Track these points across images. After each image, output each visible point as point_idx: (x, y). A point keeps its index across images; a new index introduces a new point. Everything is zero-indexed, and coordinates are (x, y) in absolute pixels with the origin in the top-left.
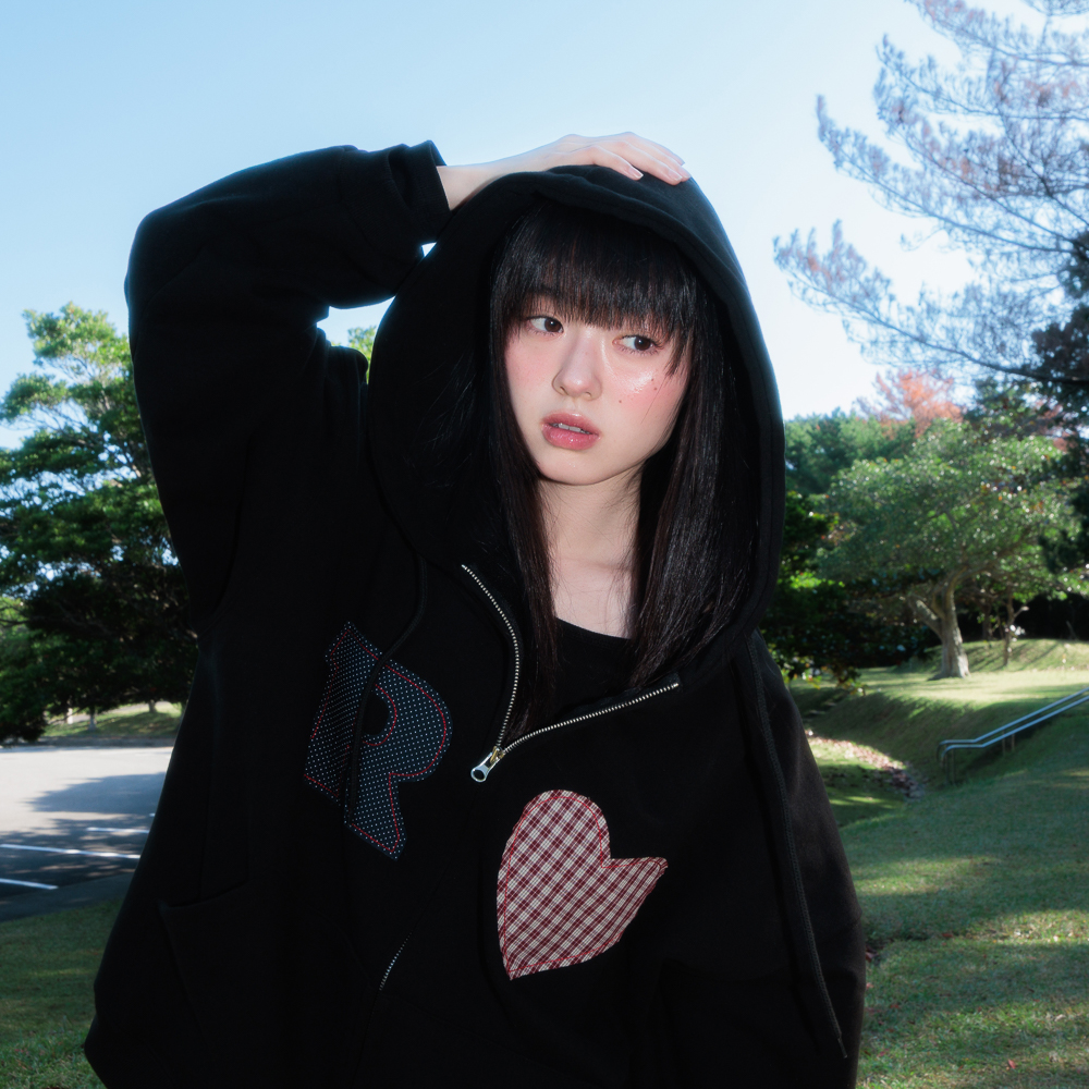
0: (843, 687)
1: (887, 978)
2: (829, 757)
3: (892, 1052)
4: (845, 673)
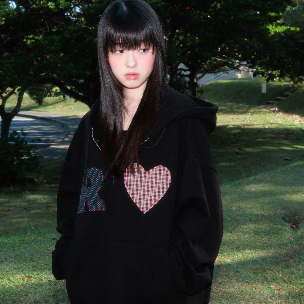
0: (296, 86)
1: (300, 236)
2: (285, 123)
3: (298, 267)
4: (297, 79)
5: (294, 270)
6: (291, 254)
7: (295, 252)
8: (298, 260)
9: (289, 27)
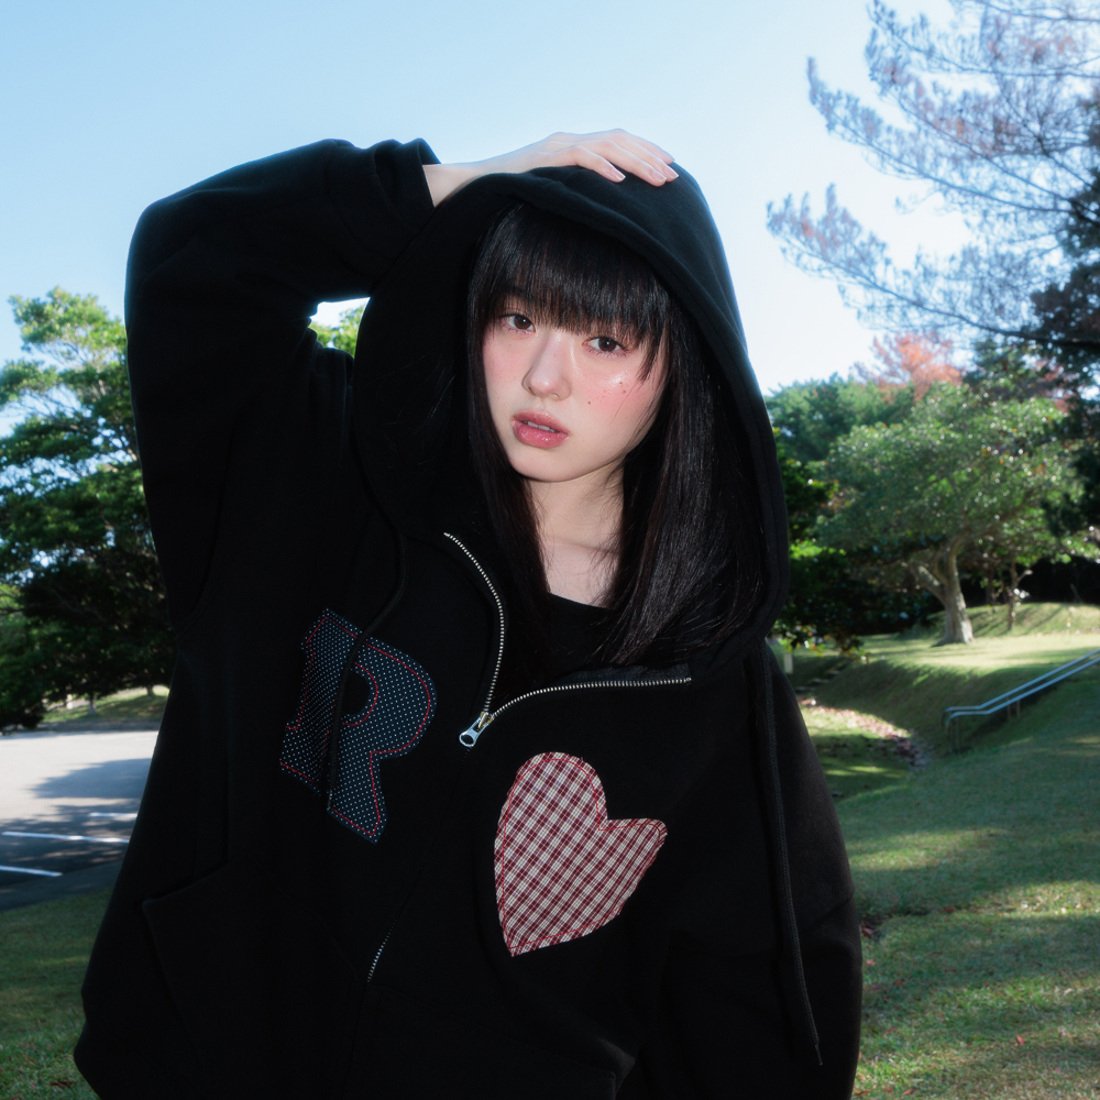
0: (846, 655)
1: (889, 955)
2: (831, 727)
3: (899, 1030)
4: (848, 641)
5: (891, 1039)
6: (878, 1000)
7: (885, 993)
8: (896, 1013)
9: (825, 548)
